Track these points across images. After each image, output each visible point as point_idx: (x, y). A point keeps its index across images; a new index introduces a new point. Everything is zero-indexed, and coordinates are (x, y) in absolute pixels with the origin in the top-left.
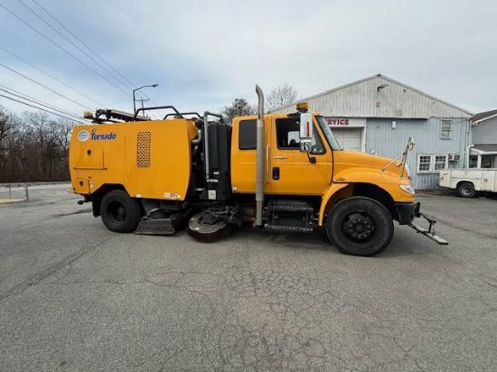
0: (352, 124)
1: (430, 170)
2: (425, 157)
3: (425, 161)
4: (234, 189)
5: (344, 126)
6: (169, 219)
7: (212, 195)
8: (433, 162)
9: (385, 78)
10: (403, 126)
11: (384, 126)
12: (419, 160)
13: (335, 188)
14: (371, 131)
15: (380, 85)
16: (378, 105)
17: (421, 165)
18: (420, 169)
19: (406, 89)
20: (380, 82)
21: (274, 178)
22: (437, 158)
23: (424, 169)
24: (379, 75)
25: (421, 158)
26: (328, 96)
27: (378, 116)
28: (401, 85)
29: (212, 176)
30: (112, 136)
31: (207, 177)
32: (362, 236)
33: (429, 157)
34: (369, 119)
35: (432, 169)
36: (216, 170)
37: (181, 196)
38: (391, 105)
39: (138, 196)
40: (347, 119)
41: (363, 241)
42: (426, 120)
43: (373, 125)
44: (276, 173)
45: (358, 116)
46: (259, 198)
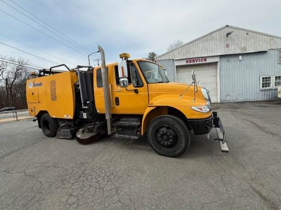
0: (209, 61)
1: (271, 87)
2: (266, 78)
3: (266, 81)
4: (98, 111)
5: (204, 62)
6: (69, 130)
7: (85, 116)
8: (273, 81)
9: (232, 27)
10: (247, 58)
11: (232, 59)
12: (261, 80)
13: (148, 110)
14: (223, 64)
15: (228, 33)
16: (227, 46)
17: (263, 84)
18: (263, 87)
19: (248, 32)
20: (228, 30)
21: (117, 105)
22: (276, 77)
23: (266, 87)
24: (227, 26)
25: (263, 78)
26: (191, 44)
27: (228, 53)
28: (245, 30)
29: (85, 104)
30: (40, 84)
31: (83, 105)
32: (167, 144)
33: (269, 78)
34: (221, 56)
35: (272, 86)
36: (88, 100)
37: (71, 117)
38: (237, 45)
39: (54, 117)
40: (205, 58)
41: (169, 147)
42: (266, 52)
43: (225, 60)
44: (117, 100)
45: (213, 55)
46: (108, 117)
